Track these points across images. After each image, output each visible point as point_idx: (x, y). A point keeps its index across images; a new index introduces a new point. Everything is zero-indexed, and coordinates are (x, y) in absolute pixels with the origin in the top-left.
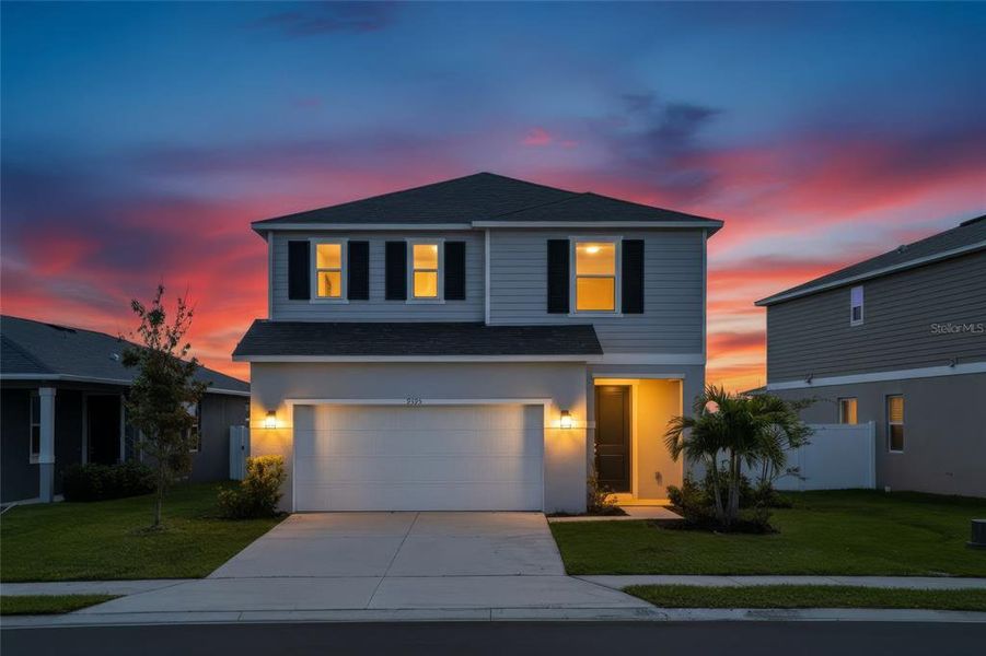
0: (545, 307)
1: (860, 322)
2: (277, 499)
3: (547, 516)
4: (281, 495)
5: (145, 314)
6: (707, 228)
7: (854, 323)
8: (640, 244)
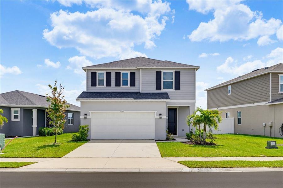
0: (155, 88)
1: (230, 94)
2: (87, 136)
3: (156, 141)
4: (88, 135)
5: (52, 88)
6: (196, 68)
7: (229, 94)
8: (179, 72)
